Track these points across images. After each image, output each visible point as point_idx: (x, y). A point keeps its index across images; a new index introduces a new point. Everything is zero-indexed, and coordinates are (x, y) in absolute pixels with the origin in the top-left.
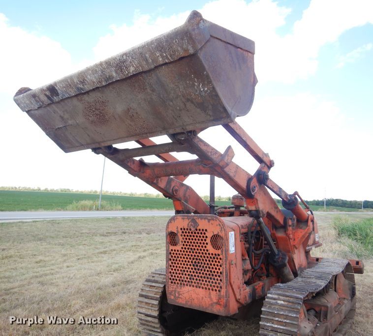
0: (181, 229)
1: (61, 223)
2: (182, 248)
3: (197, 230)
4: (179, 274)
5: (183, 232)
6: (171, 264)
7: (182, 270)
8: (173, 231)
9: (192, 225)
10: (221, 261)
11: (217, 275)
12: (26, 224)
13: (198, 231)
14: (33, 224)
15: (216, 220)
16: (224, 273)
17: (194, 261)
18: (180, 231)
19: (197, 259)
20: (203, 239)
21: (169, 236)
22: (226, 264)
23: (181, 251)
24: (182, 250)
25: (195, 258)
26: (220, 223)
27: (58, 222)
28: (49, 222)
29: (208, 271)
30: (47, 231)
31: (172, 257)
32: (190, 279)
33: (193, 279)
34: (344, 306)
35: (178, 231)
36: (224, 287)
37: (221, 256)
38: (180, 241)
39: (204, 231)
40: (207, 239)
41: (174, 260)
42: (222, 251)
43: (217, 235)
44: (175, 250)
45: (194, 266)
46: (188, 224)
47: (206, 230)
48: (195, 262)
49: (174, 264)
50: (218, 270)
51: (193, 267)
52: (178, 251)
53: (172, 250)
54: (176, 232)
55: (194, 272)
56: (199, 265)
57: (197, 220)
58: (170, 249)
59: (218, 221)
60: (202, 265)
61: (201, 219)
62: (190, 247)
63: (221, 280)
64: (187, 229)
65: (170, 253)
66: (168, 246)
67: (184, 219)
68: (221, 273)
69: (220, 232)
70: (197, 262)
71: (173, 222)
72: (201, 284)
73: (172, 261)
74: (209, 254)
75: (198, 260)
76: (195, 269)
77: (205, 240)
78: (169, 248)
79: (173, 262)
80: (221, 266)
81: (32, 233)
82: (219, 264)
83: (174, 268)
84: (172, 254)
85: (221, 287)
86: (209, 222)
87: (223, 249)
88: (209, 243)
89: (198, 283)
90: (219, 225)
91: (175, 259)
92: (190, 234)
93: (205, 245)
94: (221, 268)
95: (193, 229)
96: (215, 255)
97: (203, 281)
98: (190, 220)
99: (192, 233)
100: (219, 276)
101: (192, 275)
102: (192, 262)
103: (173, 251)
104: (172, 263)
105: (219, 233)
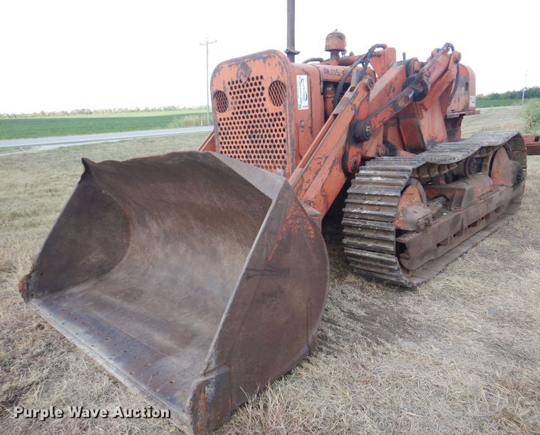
0: (229, 83)
1: (155, 141)
2: (233, 114)
3: (249, 80)
4: (233, 152)
5: (232, 88)
6: (221, 140)
7: (236, 145)
8: (219, 89)
9: (242, 73)
10: (283, 123)
11: (280, 144)
12: (113, 145)
13: (251, 81)
14: (120, 144)
15: (275, 57)
16: (289, 141)
17: (249, 130)
18: (228, 87)
19: (253, 127)
20: (259, 93)
21: (215, 99)
22: (290, 127)
23: (232, 118)
24: (234, 117)
25: (251, 125)
26: (281, 61)
27: (150, 140)
28: (140, 141)
29: (268, 141)
30: (138, 151)
31: (221, 129)
32: (247, 157)
33: (251, 157)
34: (498, 193)
35: (225, 88)
36: (289, 161)
37: (284, 115)
38: (230, 103)
39: (260, 80)
40: (263, 92)
41: (224, 134)
42: (285, 107)
43: (276, 81)
44: (224, 119)
45: (250, 137)
46: (237, 73)
47: (262, 77)
48: (252, 132)
49: (225, 140)
50: (281, 138)
51: (249, 140)
52: (228, 119)
53: (221, 120)
54: (222, 90)
55: (250, 147)
56: (256, 135)
57: (249, 64)
58: (218, 119)
59: (277, 57)
60: (260, 135)
61: (255, 60)
62: (243, 110)
63: (285, 152)
64: (237, 82)
65: (219, 124)
66: (216, 113)
67: (231, 66)
68: (285, 141)
69: (281, 76)
70: (254, 130)
71: (217, 75)
72: (260, 162)
73: (222, 135)
74: (268, 115)
75: (256, 128)
76: (252, 142)
77: (262, 94)
78: (216, 117)
79: (224, 136)
80: (284, 130)
81: (120, 155)
82: (282, 128)
83: (225, 146)
84: (221, 126)
85: (285, 162)
86: (265, 62)
87: (286, 103)
88: (268, 98)
89: (256, 161)
90: (279, 63)
91: (226, 132)
92: (242, 88)
93: (263, 101)
94: (285, 134)
95: (244, 80)
96: (277, 114)
97: (262, 157)
98: (239, 66)
99: (243, 86)
100: (283, 146)
101: (248, 152)
102: (247, 132)
103: (223, 121)
104: (223, 138)
105: (279, 78)
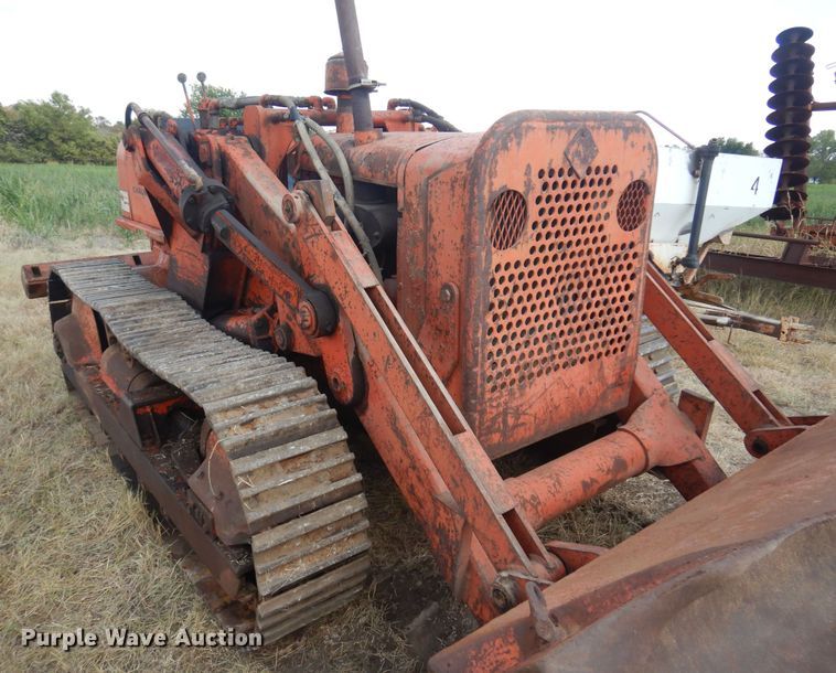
0: (541, 174)
2: (533, 250)
3: (589, 171)
5: (544, 187)
8: (511, 187)
9: (577, 153)
10: (634, 262)
11: (622, 305)
13: (593, 175)
16: (640, 296)
17: (561, 286)
18: (538, 183)
19: (570, 276)
20: (601, 201)
23: (527, 263)
24: (532, 259)
25: (566, 275)
26: (652, 141)
29: (597, 305)
31: (496, 293)
35: (528, 185)
36: (635, 332)
37: (638, 248)
38: (530, 224)
39: (610, 174)
40: (609, 200)
41: (501, 304)
42: (643, 231)
43: (639, 181)
44: (508, 267)
46: (567, 152)
47: (615, 169)
48: (564, 289)
49: (500, 321)
50: (623, 292)
51: (557, 308)
52: (517, 264)
53: (499, 268)
54: (521, 190)
56: (572, 294)
57: (594, 134)
60: (583, 292)
61: (607, 128)
63: (629, 317)
64: (561, 173)
65: (492, 281)
66: (489, 252)
67: (553, 129)
68: (631, 298)
70: (568, 285)
71: (512, 145)
72: (579, 351)
73: (496, 309)
74: (606, 249)
75: (573, 280)
76: (563, 312)
77: (605, 205)
79: (500, 312)
80: (633, 277)
82: (629, 274)
83: (501, 337)
84: (497, 285)
85: (628, 337)
86: (626, 138)
87: (645, 226)
88: (614, 216)
89: (570, 351)
90: (650, 147)
91: (506, 299)
92: (569, 189)
93: (602, 220)
94: (633, 284)
95: (581, 171)
96: (623, 246)
98: (572, 135)
99: (573, 184)
100: (625, 308)
102: (556, 291)
103: (503, 272)
104: (496, 318)
105: (644, 176)
